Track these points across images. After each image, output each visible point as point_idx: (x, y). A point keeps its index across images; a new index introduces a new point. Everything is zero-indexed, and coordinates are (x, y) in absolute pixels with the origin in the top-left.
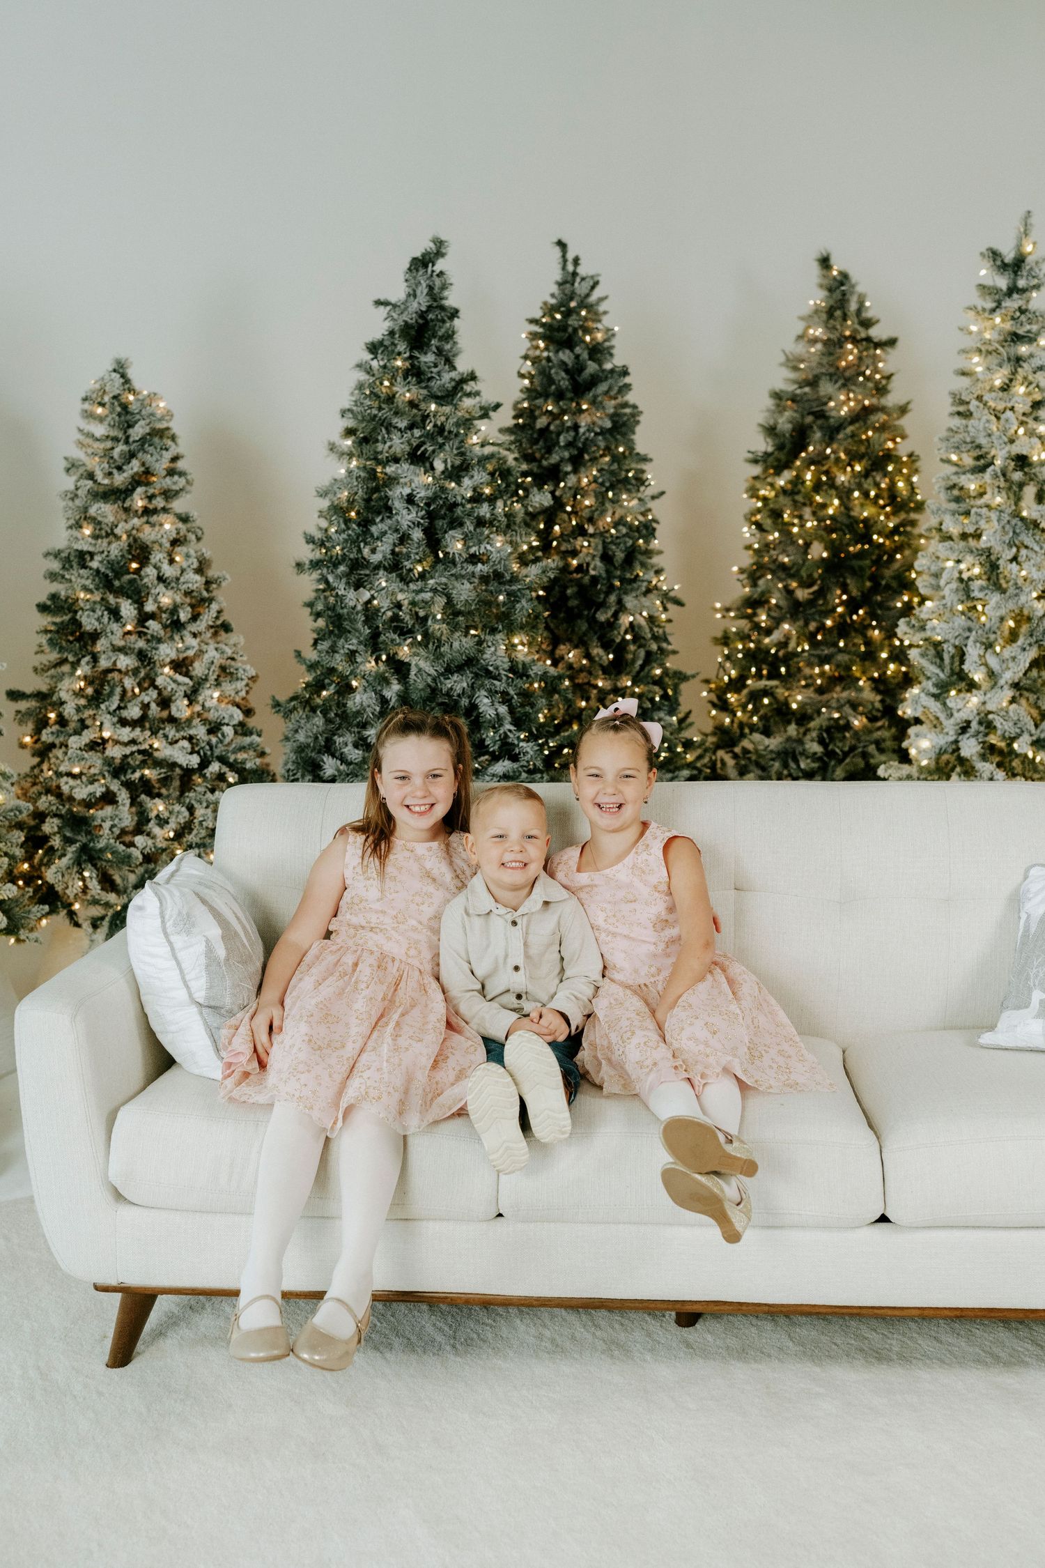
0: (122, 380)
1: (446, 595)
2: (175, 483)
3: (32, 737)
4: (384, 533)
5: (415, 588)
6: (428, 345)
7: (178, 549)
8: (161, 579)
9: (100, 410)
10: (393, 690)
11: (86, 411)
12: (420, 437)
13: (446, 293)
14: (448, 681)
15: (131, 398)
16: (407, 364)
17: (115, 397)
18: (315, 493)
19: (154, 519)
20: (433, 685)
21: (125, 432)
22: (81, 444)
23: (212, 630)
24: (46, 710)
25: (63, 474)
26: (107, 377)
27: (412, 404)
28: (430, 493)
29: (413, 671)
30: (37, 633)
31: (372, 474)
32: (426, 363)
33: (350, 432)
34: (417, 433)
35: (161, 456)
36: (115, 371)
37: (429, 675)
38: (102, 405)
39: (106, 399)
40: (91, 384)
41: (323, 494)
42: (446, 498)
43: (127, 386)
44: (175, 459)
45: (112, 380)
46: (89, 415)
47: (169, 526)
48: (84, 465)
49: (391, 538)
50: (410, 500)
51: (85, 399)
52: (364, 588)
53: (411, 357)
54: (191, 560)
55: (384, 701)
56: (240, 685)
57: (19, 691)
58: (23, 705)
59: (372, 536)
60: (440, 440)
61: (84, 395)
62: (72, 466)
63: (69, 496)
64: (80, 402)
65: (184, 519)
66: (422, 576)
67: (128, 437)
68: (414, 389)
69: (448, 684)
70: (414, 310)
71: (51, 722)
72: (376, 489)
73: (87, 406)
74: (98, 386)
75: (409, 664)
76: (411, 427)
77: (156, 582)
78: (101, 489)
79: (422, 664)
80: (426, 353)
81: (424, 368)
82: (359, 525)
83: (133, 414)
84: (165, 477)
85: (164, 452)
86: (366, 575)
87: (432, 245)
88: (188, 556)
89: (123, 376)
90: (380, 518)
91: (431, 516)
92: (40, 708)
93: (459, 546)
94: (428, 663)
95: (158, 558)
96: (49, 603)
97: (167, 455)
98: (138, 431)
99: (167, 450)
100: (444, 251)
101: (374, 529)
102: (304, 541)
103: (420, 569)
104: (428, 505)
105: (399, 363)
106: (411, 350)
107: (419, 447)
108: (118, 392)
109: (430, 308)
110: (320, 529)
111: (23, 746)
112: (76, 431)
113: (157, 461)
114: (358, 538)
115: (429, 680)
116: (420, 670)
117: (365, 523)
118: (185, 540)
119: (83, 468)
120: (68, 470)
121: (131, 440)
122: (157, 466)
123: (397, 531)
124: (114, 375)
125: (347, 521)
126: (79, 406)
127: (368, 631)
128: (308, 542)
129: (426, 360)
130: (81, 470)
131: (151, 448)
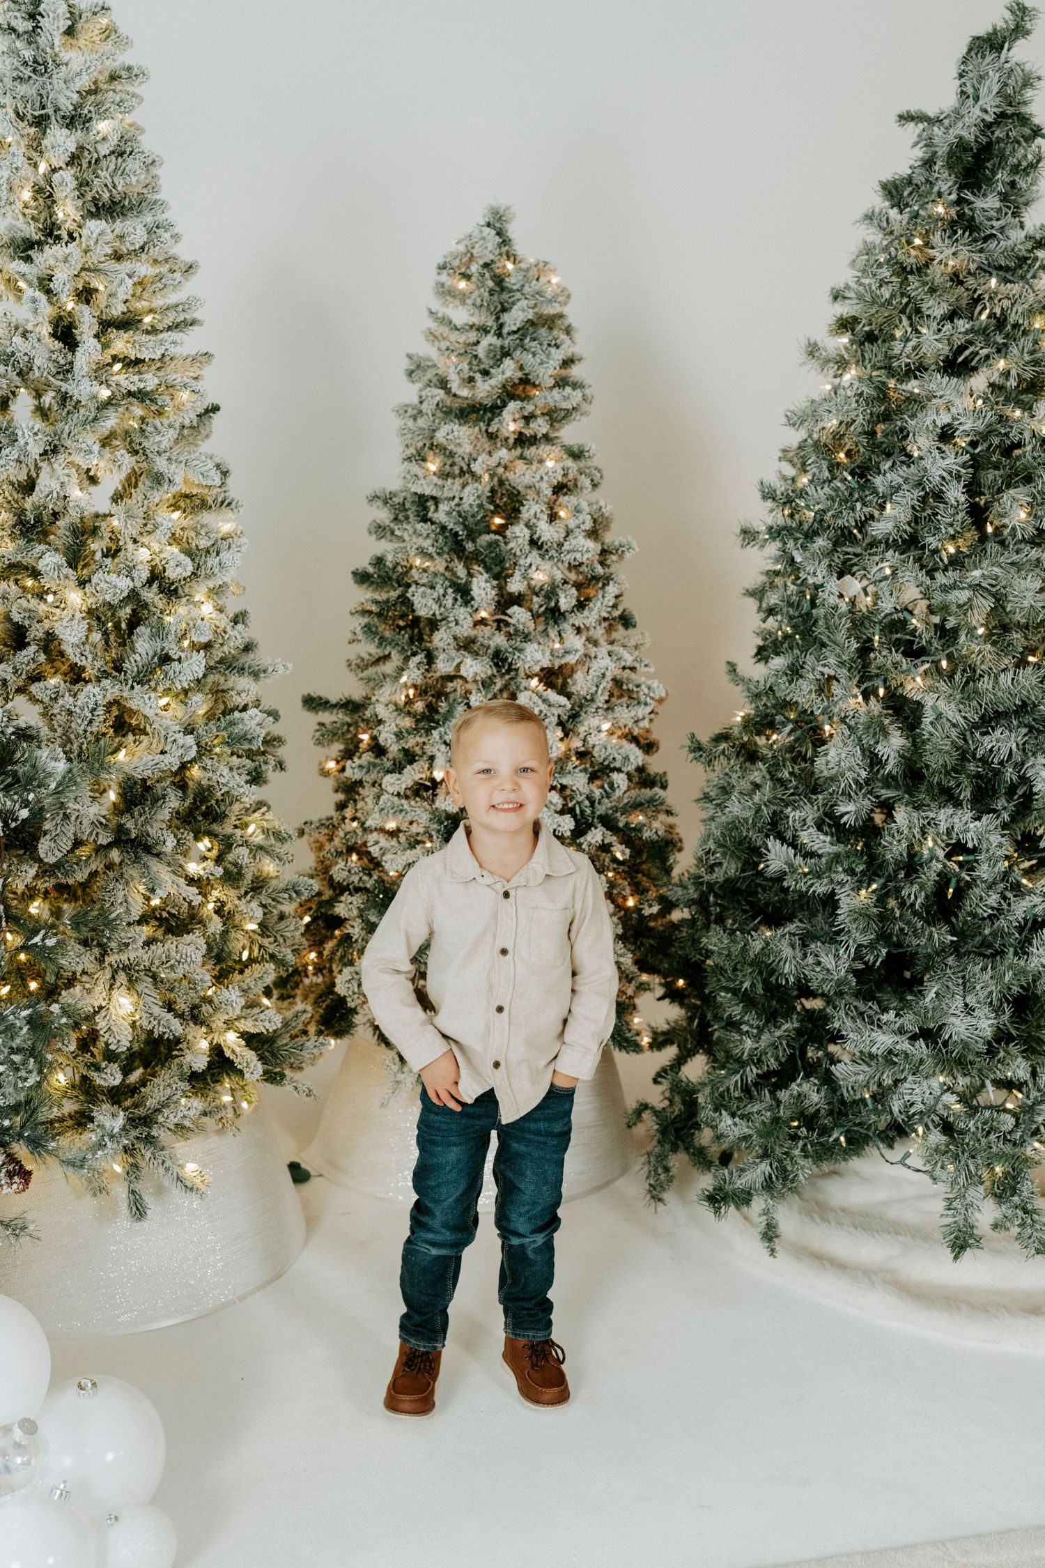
0: (498, 240)
1: (993, 596)
2: (566, 398)
3: (338, 762)
4: (898, 489)
5: (944, 581)
6: (990, 181)
7: (563, 499)
8: (534, 543)
9: (463, 285)
10: (893, 745)
11: (443, 285)
12: (966, 333)
13: (1029, 93)
14: (987, 738)
15: (510, 266)
16: (953, 212)
17: (486, 265)
18: (784, 420)
19: (531, 452)
20: (961, 743)
21: (498, 318)
22: (432, 336)
23: (605, 624)
24: (357, 727)
25: (403, 378)
26: (476, 233)
27: (956, 278)
28: (980, 426)
29: (928, 717)
30: (352, 614)
31: (882, 393)
32: (984, 210)
33: (846, 324)
34: (963, 325)
35: (548, 356)
36: (489, 225)
37: (954, 725)
38: (466, 276)
39: (474, 268)
40: (449, 245)
41: (795, 421)
42: (1006, 434)
43: (504, 249)
44: (567, 363)
45: (484, 239)
46: (446, 292)
47: (552, 463)
48: (435, 366)
49: (910, 497)
50: (946, 435)
51: (442, 268)
52: (853, 575)
53: (960, 201)
54: (581, 517)
55: (874, 761)
56: (642, 711)
57: (320, 698)
58: (327, 717)
59: (875, 492)
60: (1000, 339)
61: (441, 261)
62: (416, 369)
63: (411, 412)
64: (434, 271)
65: (576, 454)
66: (956, 562)
67: (501, 326)
68: (964, 252)
69: (987, 742)
70: (973, 121)
71: (363, 746)
72: (886, 417)
73: (444, 277)
74: (462, 248)
75: (920, 705)
76: (951, 316)
77: (527, 548)
78: (456, 405)
79: (942, 705)
80: (985, 195)
81: (980, 218)
82: (852, 473)
83: (511, 291)
84: (551, 388)
85: (553, 350)
86: (856, 555)
87: (1008, 15)
88: (577, 510)
89: (499, 234)
90: (889, 463)
91: (976, 464)
92: (349, 725)
93: (1023, 515)
94: (953, 705)
95: (532, 512)
96: (371, 570)
97: (558, 355)
98: (515, 318)
99: (557, 347)
100: (1028, 26)
101: (878, 481)
102: (759, 495)
103: (952, 550)
104: (974, 444)
105: (940, 209)
106: (960, 188)
107: (962, 349)
108: (492, 257)
109: (1002, 116)
110: (784, 478)
111: (325, 773)
112: (427, 313)
113: (541, 364)
114: (851, 494)
115: (954, 733)
116: (939, 716)
117: (863, 472)
118: (576, 485)
119: (434, 371)
120: (410, 373)
121: (505, 330)
122: (542, 370)
123: (920, 484)
124: (487, 230)
125: (834, 467)
126: (432, 277)
127: (856, 646)
128: (764, 498)
129: (985, 206)
130: (430, 374)
131: (534, 344)
